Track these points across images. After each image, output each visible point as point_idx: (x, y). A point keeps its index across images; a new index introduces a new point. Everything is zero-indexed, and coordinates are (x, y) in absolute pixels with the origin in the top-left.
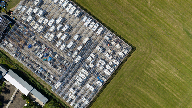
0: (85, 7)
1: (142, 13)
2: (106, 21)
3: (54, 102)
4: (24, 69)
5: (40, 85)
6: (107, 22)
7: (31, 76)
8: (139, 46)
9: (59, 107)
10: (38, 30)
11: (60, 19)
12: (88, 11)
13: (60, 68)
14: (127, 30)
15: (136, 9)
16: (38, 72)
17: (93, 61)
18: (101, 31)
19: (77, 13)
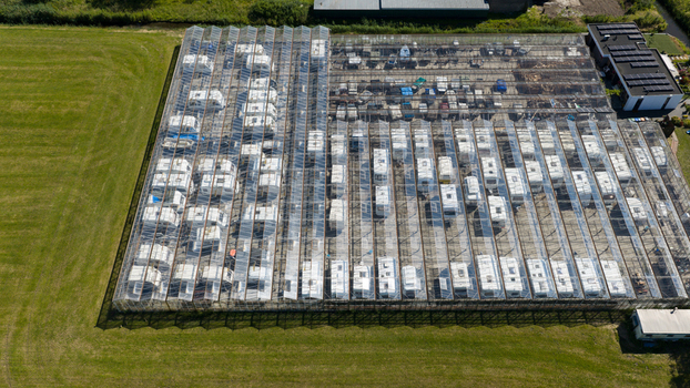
19: (461, 272)
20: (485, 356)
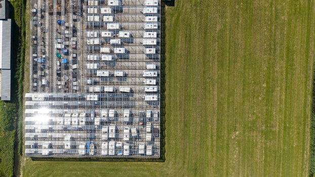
0: (167, 55)
1: (215, 135)
2: (170, 95)
3: (14, 109)
4: (26, 37)
5: (21, 74)
6: (170, 98)
7: (24, 52)
8: (170, 162)
9: (13, 121)
10: (88, 17)
11: (126, 34)
12: (166, 62)
13: (63, 83)
14: (179, 133)
15: (215, 122)
16: (36, 60)
17: (105, 119)
18: (152, 99)
19: (150, 50)
20: (175, 47)
